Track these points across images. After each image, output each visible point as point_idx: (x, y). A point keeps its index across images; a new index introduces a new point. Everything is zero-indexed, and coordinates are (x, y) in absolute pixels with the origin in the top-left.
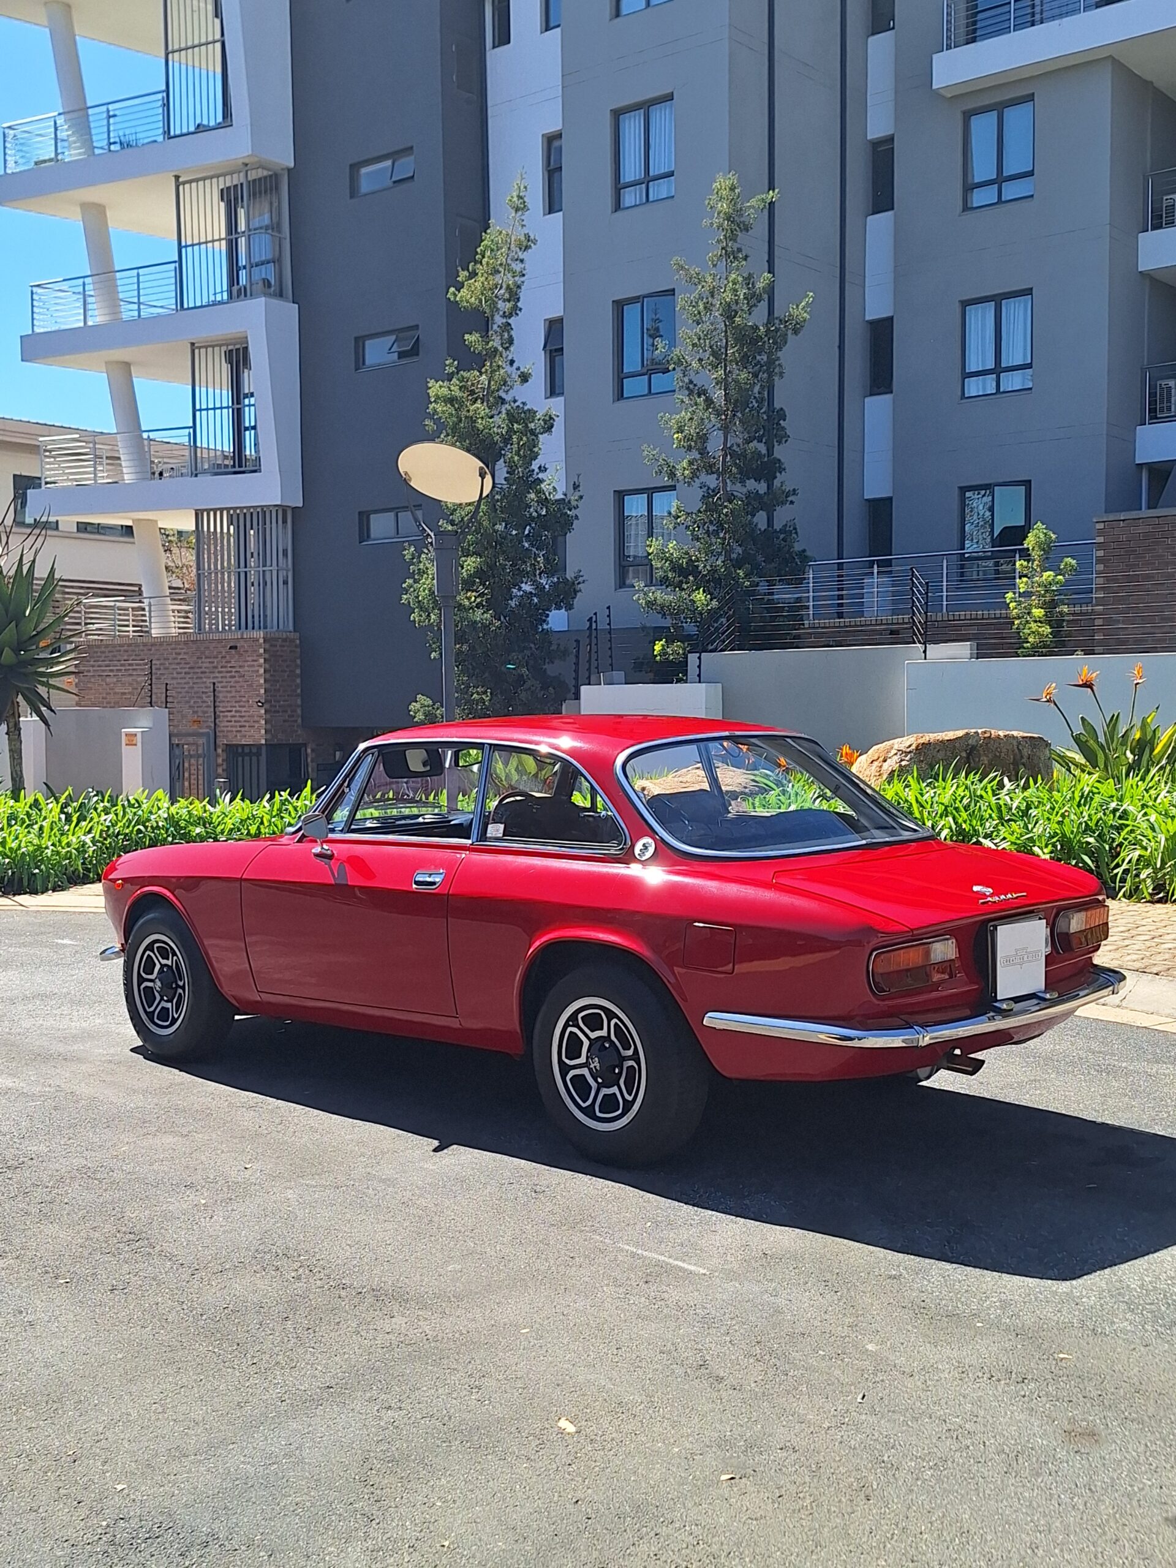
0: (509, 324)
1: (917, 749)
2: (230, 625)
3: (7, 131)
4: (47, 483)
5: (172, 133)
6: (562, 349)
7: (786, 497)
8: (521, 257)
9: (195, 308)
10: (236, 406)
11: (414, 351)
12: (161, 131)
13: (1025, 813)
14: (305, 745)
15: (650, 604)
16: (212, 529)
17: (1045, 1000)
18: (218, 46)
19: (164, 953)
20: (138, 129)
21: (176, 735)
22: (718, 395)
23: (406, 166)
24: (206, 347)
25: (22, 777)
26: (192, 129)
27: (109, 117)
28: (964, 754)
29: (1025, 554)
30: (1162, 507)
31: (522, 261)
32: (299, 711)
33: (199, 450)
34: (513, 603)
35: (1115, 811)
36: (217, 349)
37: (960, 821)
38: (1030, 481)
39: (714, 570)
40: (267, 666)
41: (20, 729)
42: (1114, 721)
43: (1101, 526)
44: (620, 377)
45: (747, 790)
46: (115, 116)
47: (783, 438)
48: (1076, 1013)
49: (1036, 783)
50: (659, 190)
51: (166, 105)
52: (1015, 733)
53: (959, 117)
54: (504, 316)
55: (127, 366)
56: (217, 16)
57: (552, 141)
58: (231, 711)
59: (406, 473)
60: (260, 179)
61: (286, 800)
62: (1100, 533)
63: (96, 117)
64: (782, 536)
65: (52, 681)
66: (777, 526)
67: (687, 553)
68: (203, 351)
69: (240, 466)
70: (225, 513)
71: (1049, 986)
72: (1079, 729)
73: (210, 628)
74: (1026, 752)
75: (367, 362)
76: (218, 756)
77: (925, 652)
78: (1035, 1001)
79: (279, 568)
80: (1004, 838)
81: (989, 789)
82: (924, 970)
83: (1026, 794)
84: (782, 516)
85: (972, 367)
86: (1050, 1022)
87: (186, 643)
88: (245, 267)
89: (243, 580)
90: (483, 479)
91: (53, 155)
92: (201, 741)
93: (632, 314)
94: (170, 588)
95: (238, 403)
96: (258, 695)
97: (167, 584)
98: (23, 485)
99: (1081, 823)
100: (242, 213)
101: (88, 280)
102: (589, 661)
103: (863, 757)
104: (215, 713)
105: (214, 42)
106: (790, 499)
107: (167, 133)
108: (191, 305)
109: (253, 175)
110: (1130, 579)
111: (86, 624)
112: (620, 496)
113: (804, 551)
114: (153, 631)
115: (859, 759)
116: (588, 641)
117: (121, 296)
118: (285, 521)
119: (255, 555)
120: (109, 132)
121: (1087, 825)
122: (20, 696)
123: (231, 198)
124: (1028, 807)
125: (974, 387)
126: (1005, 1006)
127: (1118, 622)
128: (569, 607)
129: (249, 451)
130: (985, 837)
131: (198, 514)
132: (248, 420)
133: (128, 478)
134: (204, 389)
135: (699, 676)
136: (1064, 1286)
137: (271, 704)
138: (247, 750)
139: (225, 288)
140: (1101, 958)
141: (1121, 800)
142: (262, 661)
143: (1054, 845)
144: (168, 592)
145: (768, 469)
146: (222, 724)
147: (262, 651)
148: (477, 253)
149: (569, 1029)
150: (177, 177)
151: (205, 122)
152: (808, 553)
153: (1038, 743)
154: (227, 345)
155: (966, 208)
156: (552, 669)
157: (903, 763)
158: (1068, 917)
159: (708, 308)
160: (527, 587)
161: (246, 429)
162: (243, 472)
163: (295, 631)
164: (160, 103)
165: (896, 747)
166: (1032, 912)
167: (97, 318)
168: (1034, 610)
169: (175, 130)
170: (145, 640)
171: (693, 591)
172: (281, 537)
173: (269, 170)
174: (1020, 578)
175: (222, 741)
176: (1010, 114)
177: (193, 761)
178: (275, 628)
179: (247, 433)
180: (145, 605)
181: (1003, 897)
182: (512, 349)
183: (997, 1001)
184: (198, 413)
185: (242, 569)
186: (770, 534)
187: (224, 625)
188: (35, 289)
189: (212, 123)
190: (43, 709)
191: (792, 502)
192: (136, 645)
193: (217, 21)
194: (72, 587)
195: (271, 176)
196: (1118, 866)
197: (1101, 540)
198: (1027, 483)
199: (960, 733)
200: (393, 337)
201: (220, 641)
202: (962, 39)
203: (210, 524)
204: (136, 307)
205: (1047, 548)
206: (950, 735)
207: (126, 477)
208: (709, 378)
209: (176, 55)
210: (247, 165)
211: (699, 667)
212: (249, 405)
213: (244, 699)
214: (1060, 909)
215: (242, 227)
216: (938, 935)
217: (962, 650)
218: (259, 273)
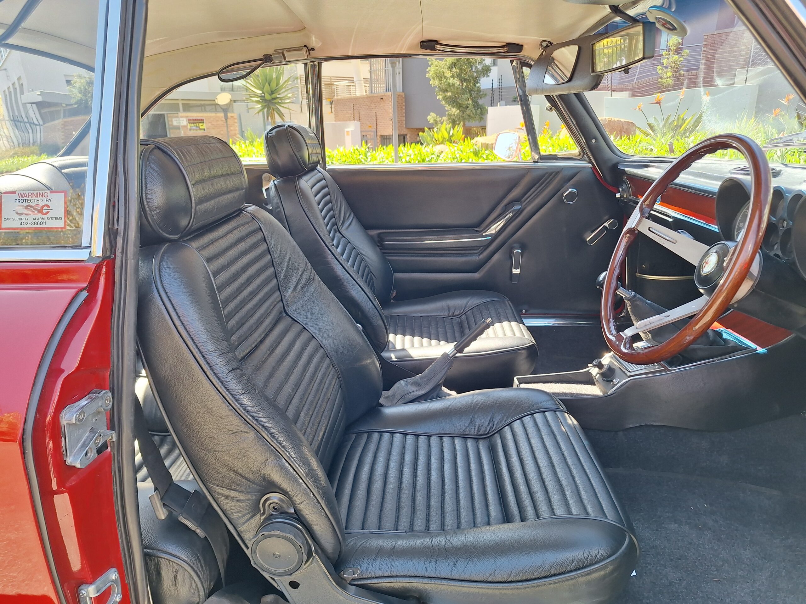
14: (406, 135)
21: (364, 131)
32: (404, 122)
40: (393, 105)
43: (706, 37)
58: (381, 123)
62: (705, 40)
73: (374, 92)
76: (377, 139)
77: (611, 94)
87: (367, 98)
89: (386, 73)
94: (363, 78)
96: (390, 116)
104: (376, 123)
114: (357, 94)
142: (391, 103)
146: (379, 127)
147: (391, 100)
163: (403, 91)
168: (668, 73)
174: (664, 59)
175: (379, 134)
177: (370, 141)
185: (385, 69)
187: (379, 91)
197: (705, 43)
201: (377, 96)
213: (386, 118)
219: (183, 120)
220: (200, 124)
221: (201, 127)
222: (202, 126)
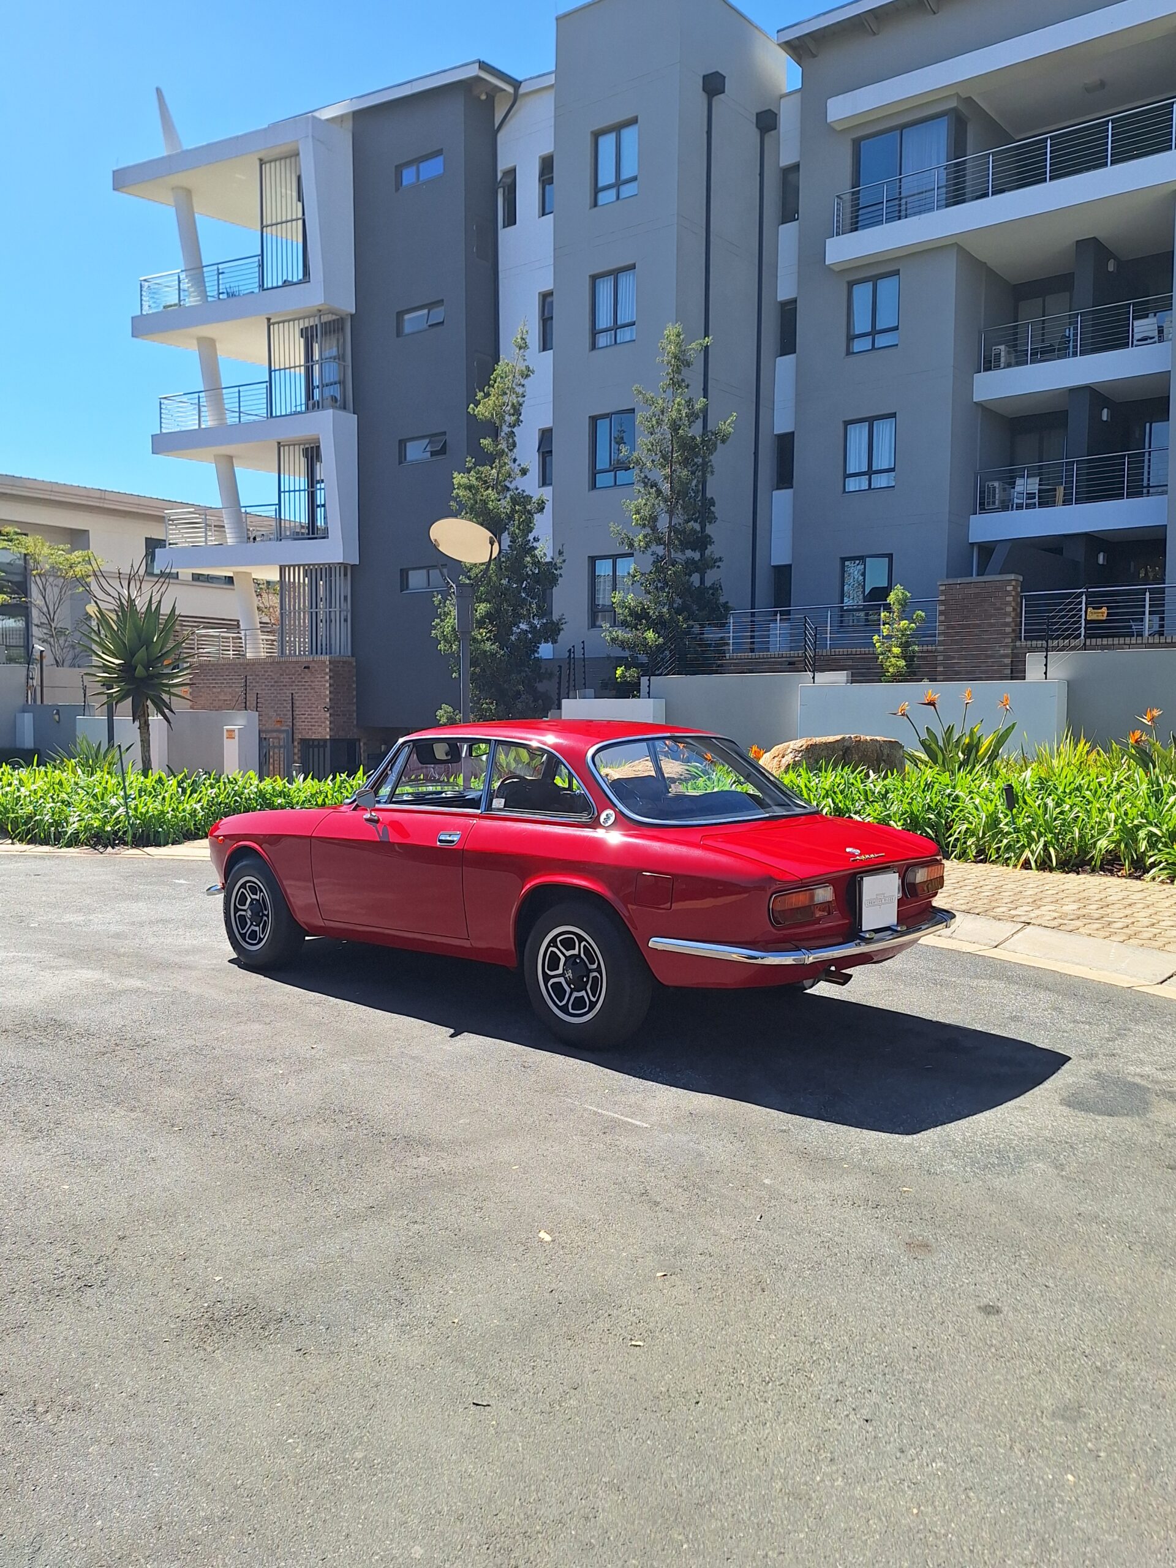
0: (513, 432)
1: (807, 748)
2: (304, 651)
3: (143, 283)
4: (170, 544)
5: (265, 286)
6: (551, 451)
7: (714, 563)
8: (523, 383)
9: (281, 416)
10: (310, 490)
11: (443, 451)
12: (257, 284)
13: (885, 796)
14: (359, 740)
15: (613, 640)
16: (292, 580)
17: (897, 931)
18: (300, 222)
19: (254, 890)
20: (241, 283)
21: (264, 731)
22: (666, 487)
23: (438, 314)
24: (289, 445)
25: (150, 760)
26: (280, 284)
27: (219, 274)
28: (841, 753)
29: (888, 608)
30: (988, 575)
31: (523, 386)
32: (355, 714)
33: (283, 522)
34: (513, 638)
35: (949, 795)
36: (297, 447)
37: (837, 801)
38: (892, 554)
39: (661, 615)
40: (332, 681)
41: (148, 725)
42: (950, 731)
43: (943, 588)
44: (594, 473)
45: (682, 777)
46: (223, 273)
47: (713, 519)
48: (919, 942)
49: (892, 775)
50: (625, 335)
51: (261, 265)
52: (878, 738)
53: (845, 287)
54: (510, 426)
55: (230, 458)
56: (299, 200)
57: (546, 298)
58: (304, 714)
59: (436, 540)
60: (330, 322)
61: (345, 780)
62: (943, 593)
63: (209, 274)
64: (711, 592)
65: (173, 690)
66: (708, 584)
67: (641, 603)
68: (287, 448)
69: (313, 534)
70: (302, 568)
71: (900, 921)
72: (924, 736)
73: (290, 653)
74: (886, 752)
75: (408, 458)
76: (294, 747)
77: (813, 678)
78: (889, 932)
79: (341, 609)
80: (869, 815)
81: (858, 779)
82: (810, 908)
83: (886, 782)
84: (711, 576)
85: (851, 469)
86: (901, 948)
87: (271, 664)
88: (318, 387)
89: (314, 617)
90: (492, 546)
91: (177, 302)
92: (282, 736)
93: (603, 426)
94: (260, 623)
95: (312, 487)
96: (325, 703)
97: (258, 620)
98: (153, 545)
99: (924, 805)
100: (316, 347)
101: (201, 395)
102: (568, 681)
103: (768, 754)
104: (293, 716)
105: (297, 219)
106: (717, 564)
107: (261, 286)
108: (278, 414)
109: (325, 319)
110: (963, 627)
111: (198, 649)
112: (593, 560)
113: (727, 602)
114: (248, 655)
115: (765, 755)
116: (567, 666)
117: (226, 406)
118: (345, 575)
119: (324, 600)
120: (219, 285)
121: (929, 806)
122: (149, 701)
123: (309, 336)
124: (887, 792)
125: (852, 485)
126: (867, 936)
127: (954, 658)
128: (555, 642)
129: (320, 523)
130: (855, 814)
131: (282, 569)
132: (320, 499)
133: (230, 540)
134: (287, 477)
135: (649, 693)
136: (907, 1139)
137: (334, 709)
138: (316, 743)
139: (303, 402)
140: (938, 902)
141: (954, 787)
142: (328, 677)
143: (905, 820)
144: (259, 626)
145: (701, 542)
146: (298, 724)
147: (328, 670)
148: (490, 379)
149: (551, 949)
150: (269, 319)
151: (290, 279)
152: (729, 604)
153: (895, 745)
154: (305, 444)
155: (849, 353)
156: (541, 687)
157: (797, 759)
158: (914, 871)
159: (659, 423)
160: (523, 626)
161: (318, 506)
162: (316, 538)
163: (353, 656)
164: (257, 264)
165: (791, 747)
166: (888, 867)
167: (208, 422)
168: (894, 649)
169: (268, 284)
170: (241, 661)
171: (646, 631)
172: (342, 586)
173: (336, 315)
174: (884, 625)
176: (882, 284)
177: (276, 750)
178: (338, 654)
179: (319, 509)
180: (242, 635)
181: (867, 856)
182: (515, 450)
183: (862, 932)
184: (282, 494)
185: (314, 610)
186: (702, 589)
187: (300, 651)
188: (162, 401)
189: (295, 280)
190: (166, 711)
191: (719, 567)
192: (236, 665)
193: (300, 204)
194: (188, 621)
195: (338, 319)
196: (951, 835)
197: (943, 598)
198: (890, 556)
199: (838, 737)
200: (427, 441)
201: (297, 662)
202: (848, 227)
203: (291, 576)
204: (237, 414)
205: (904, 603)
206: (831, 739)
207: (229, 540)
208: (659, 474)
209: (269, 228)
210: (320, 311)
211: (649, 686)
212: (320, 489)
213: (314, 706)
214: (909, 866)
215: (316, 357)
216: (822, 883)
217: (841, 677)
218: (329, 392)
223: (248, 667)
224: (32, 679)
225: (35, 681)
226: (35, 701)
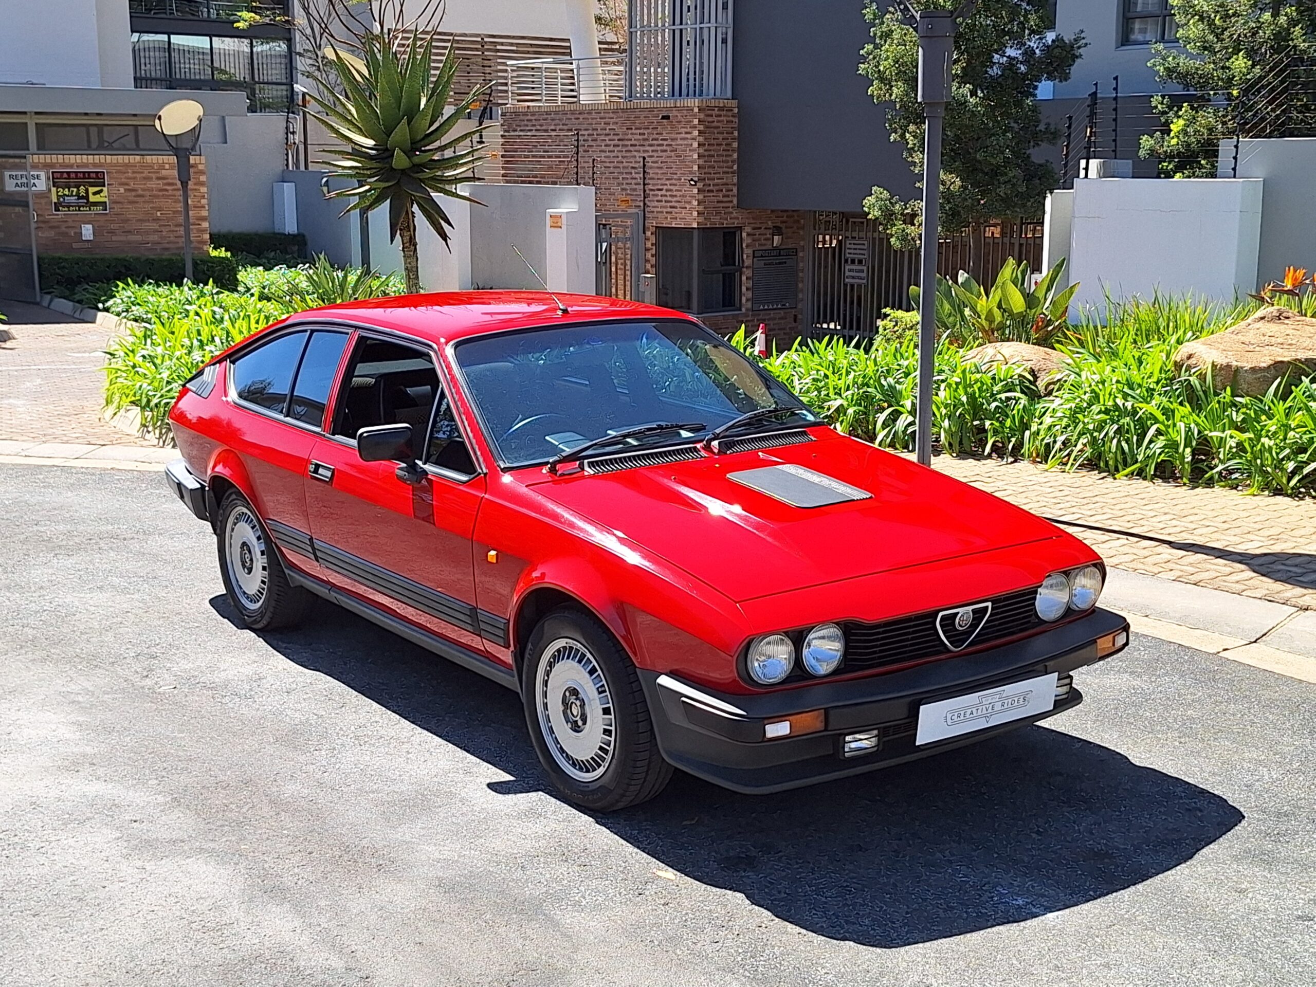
2: (663, 91)
14: (740, 229)
21: (604, 215)
32: (735, 190)
40: (702, 139)
58: (661, 190)
73: (642, 93)
76: (647, 239)
79: (718, 24)
87: (615, 111)
89: (678, 37)
92: (629, 222)
94: (600, 45)
96: (691, 173)
97: (596, 40)
104: (645, 191)
114: (582, 98)
119: (693, 8)
135: (1234, 168)
137: (704, 183)
138: (677, 234)
142: (696, 133)
144: (598, 51)
146: (651, 204)
147: (696, 122)
163: (733, 98)
170: (573, 107)
175: (652, 223)
177: (621, 246)
178: (712, 95)
180: (573, 69)
185: (678, 26)
187: (656, 91)
192: (566, 113)
201: (651, 110)
211: (1235, 156)
213: (675, 177)
219: (38, 177)
220: (92, 190)
221: (92, 199)
222: (95, 194)
223: (581, 117)
224: (293, 133)
225: (297, 137)
226: (298, 167)
